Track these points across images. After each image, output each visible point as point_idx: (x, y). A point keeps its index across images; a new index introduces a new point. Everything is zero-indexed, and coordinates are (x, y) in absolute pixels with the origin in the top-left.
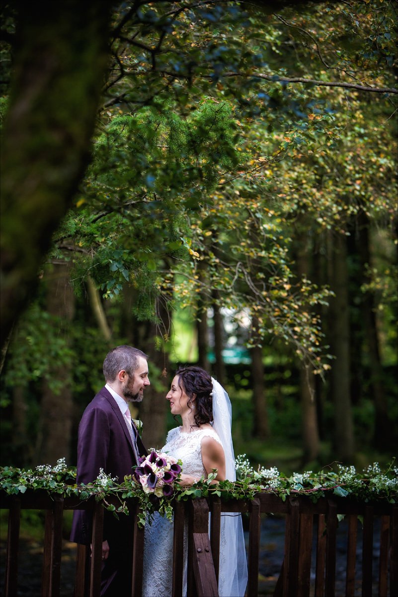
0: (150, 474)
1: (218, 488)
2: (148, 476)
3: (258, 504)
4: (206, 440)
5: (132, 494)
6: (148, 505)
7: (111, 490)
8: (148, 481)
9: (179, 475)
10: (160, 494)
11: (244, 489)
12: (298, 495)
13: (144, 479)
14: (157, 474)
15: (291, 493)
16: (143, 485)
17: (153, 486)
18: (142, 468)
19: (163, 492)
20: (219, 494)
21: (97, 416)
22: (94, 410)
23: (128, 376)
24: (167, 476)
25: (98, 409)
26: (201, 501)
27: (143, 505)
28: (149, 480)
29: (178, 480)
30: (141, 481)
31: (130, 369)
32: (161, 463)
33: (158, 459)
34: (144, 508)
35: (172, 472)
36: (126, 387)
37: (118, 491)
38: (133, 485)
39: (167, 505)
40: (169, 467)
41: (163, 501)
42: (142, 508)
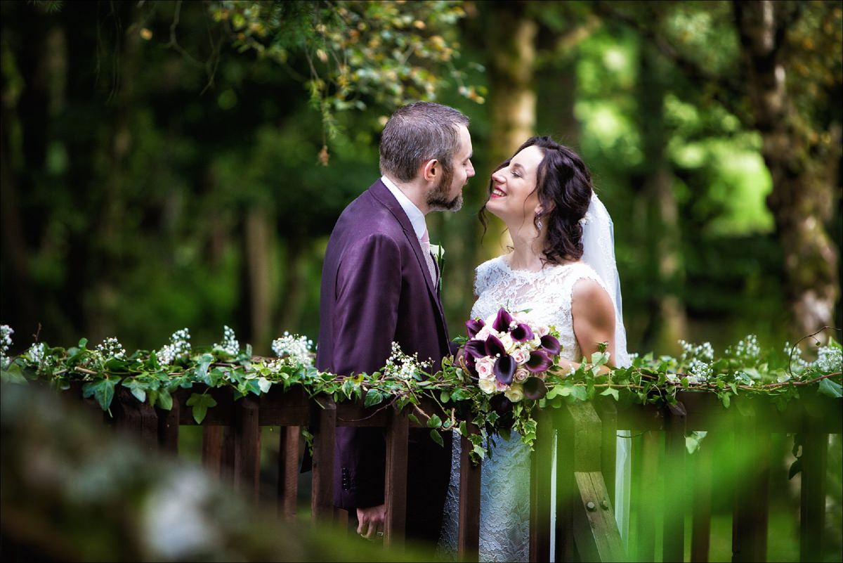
0: (498, 355)
1: (610, 383)
2: (495, 360)
3: (683, 413)
4: (583, 287)
5: (461, 394)
6: (490, 418)
7: (421, 387)
8: (494, 368)
9: (557, 357)
10: (516, 395)
11: (659, 383)
12: (753, 394)
13: (485, 365)
14: (514, 355)
15: (738, 390)
16: (482, 376)
17: (508, 380)
18: (480, 342)
19: (524, 392)
20: (616, 394)
21: (380, 252)
22: (374, 238)
23: (441, 168)
24: (535, 360)
25: (382, 238)
26: (584, 407)
27: (481, 417)
28: (497, 368)
29: (554, 368)
30: (478, 369)
31: (446, 154)
32: (520, 334)
33: (513, 325)
34: (480, 423)
35: (544, 351)
36: (437, 191)
37: (434, 387)
38: (460, 378)
39: (527, 418)
40: (537, 342)
41: (520, 409)
42: (476, 423)
